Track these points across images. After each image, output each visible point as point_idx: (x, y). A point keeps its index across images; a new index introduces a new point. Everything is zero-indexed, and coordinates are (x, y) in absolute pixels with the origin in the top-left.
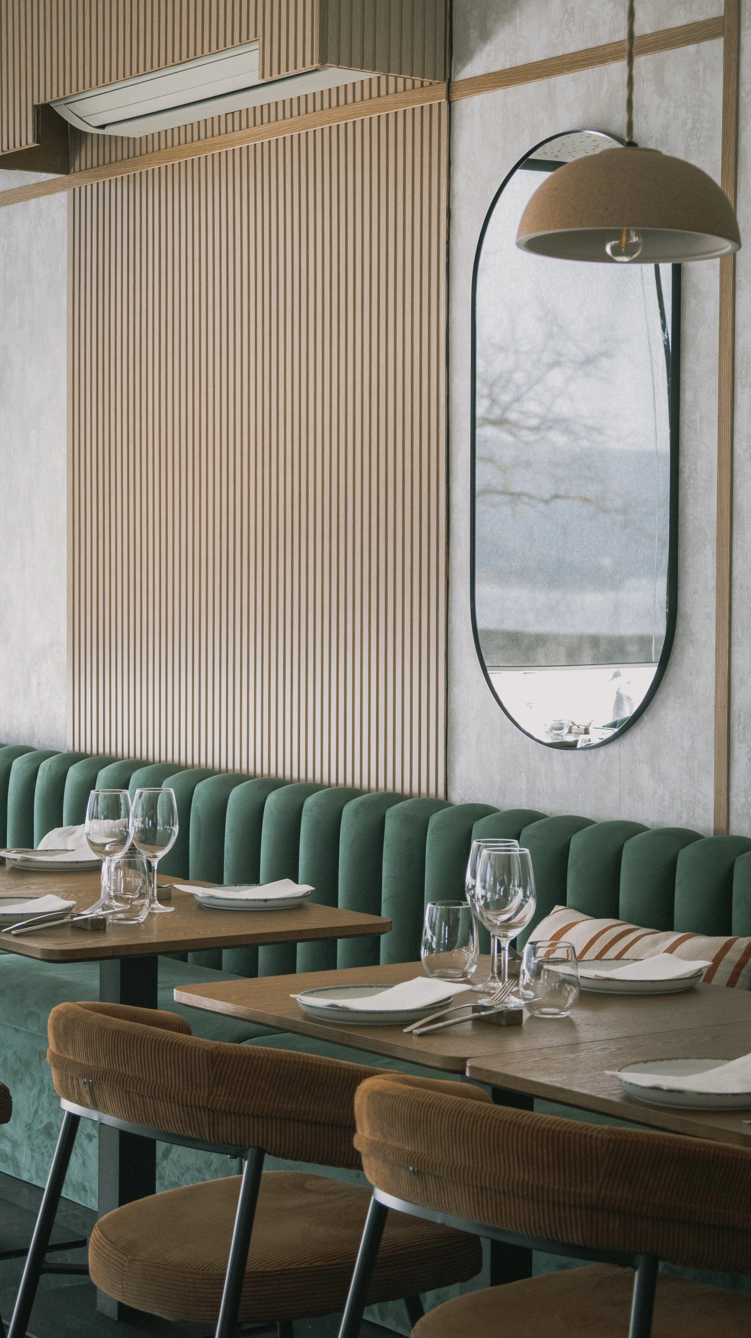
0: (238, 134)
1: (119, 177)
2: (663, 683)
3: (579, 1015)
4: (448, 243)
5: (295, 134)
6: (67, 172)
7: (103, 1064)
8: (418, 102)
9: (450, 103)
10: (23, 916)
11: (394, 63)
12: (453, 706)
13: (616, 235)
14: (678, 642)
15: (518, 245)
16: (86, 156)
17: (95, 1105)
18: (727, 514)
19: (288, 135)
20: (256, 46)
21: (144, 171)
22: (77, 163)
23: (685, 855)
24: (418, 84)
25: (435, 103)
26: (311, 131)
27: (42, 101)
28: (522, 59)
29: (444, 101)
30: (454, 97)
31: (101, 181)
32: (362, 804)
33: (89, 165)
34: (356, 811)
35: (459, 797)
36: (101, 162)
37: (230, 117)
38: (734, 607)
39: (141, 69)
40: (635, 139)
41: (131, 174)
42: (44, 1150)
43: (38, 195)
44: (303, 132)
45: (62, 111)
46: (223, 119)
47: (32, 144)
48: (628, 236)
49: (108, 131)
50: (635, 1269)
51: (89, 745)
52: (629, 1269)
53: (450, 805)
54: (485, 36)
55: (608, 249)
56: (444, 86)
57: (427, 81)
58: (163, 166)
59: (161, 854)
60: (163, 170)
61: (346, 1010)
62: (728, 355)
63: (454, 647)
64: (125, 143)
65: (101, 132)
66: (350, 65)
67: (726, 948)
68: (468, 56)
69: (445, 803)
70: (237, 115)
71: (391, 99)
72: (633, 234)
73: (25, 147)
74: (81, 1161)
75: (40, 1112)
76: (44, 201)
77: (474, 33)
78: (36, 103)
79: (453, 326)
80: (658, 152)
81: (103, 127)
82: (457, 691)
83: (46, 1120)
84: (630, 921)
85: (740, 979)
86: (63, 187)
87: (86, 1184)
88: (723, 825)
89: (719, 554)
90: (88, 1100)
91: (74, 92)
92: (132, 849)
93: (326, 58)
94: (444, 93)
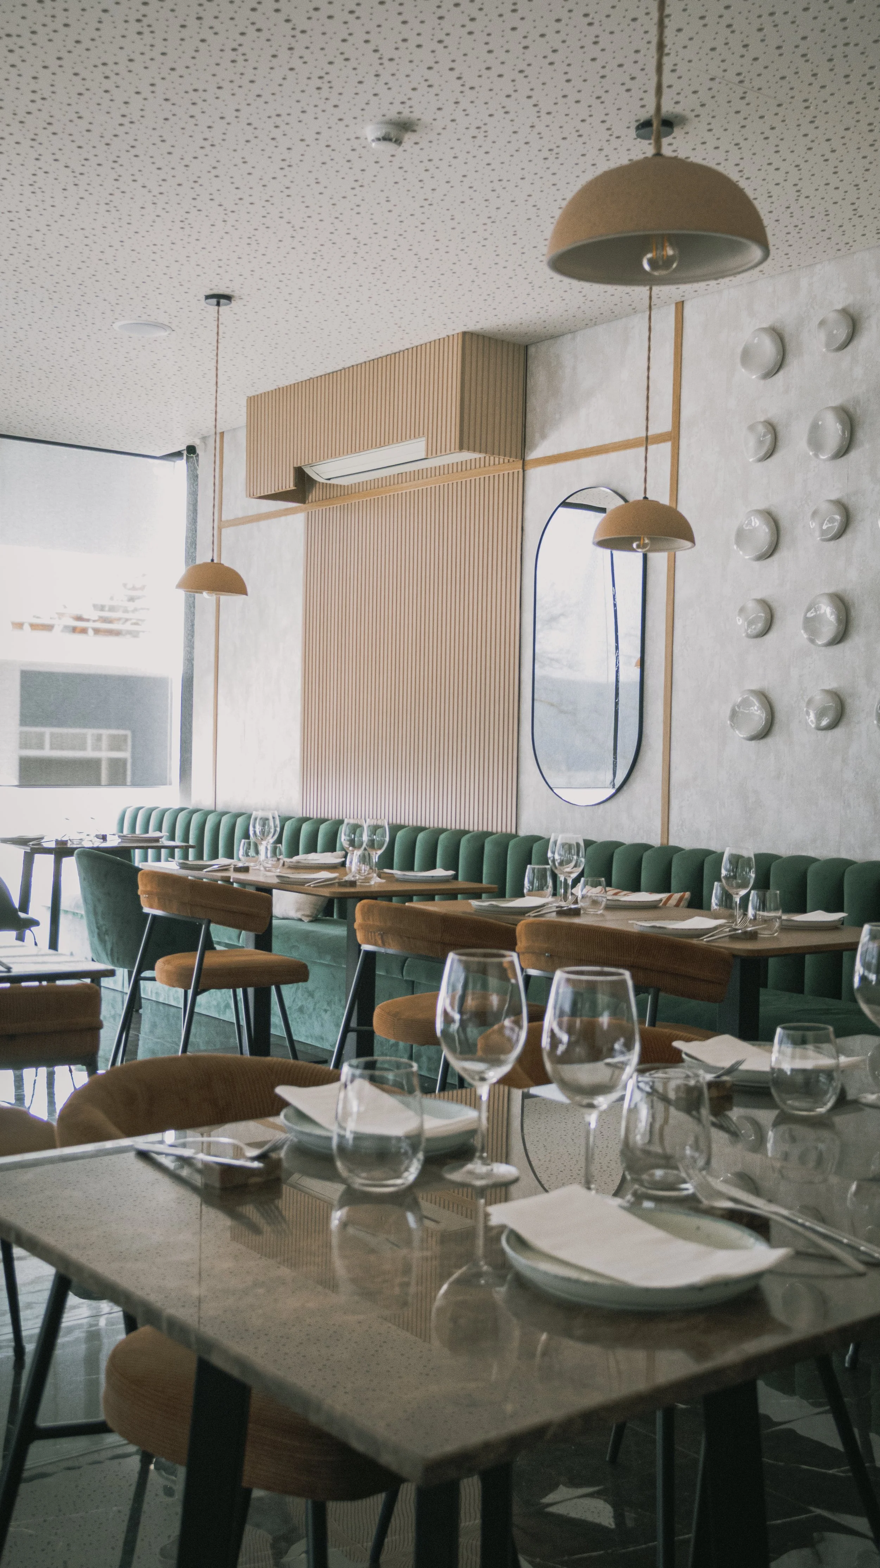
0: (405, 485)
1: (335, 506)
2: (635, 770)
3: (607, 913)
4: (522, 544)
5: (437, 486)
6: (304, 502)
7: (389, 924)
8: (506, 470)
9: (524, 471)
10: (314, 879)
11: (496, 451)
12: (521, 785)
13: (638, 539)
14: (643, 749)
15: (594, 543)
16: (314, 495)
17: (384, 944)
18: (669, 684)
19: (433, 486)
20: (424, 439)
21: (349, 503)
22: (310, 497)
23: (646, 855)
24: (506, 461)
25: (516, 471)
26: (446, 484)
27: (299, 465)
28: (563, 450)
29: (521, 470)
30: (526, 468)
31: (324, 508)
32: (472, 837)
33: (317, 499)
34: (469, 841)
35: (523, 833)
36: (324, 498)
37: (400, 475)
38: (672, 730)
39: (357, 449)
40: (647, 496)
41: (342, 504)
42: (298, 1020)
43: (286, 515)
44: (442, 485)
45: (308, 471)
46: (396, 477)
47: (292, 487)
48: (644, 540)
49: (331, 482)
50: (649, 994)
51: (313, 814)
52: (646, 994)
53: (518, 836)
54: (544, 437)
55: (635, 545)
56: (521, 462)
57: (511, 460)
58: (361, 501)
59: (380, 852)
60: (361, 503)
61: (497, 906)
62: (671, 602)
63: (522, 755)
64: (342, 488)
65: (328, 482)
66: (474, 451)
67: (669, 898)
68: (534, 446)
69: (516, 836)
70: (404, 475)
71: (491, 468)
72: (646, 539)
73: (288, 489)
74: (320, 1023)
75: (297, 1000)
76: (290, 518)
77: (537, 435)
78: (295, 466)
79: (524, 587)
80: (657, 503)
81: (329, 479)
82: (524, 779)
83: (300, 1004)
84: (618, 888)
85: (682, 904)
86: (301, 510)
87: (323, 1035)
88: (665, 842)
89: (665, 704)
90: (380, 942)
91: (318, 460)
92: (365, 849)
93: (461, 448)
94: (521, 466)
